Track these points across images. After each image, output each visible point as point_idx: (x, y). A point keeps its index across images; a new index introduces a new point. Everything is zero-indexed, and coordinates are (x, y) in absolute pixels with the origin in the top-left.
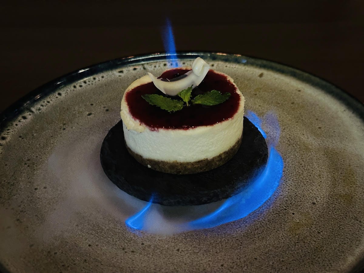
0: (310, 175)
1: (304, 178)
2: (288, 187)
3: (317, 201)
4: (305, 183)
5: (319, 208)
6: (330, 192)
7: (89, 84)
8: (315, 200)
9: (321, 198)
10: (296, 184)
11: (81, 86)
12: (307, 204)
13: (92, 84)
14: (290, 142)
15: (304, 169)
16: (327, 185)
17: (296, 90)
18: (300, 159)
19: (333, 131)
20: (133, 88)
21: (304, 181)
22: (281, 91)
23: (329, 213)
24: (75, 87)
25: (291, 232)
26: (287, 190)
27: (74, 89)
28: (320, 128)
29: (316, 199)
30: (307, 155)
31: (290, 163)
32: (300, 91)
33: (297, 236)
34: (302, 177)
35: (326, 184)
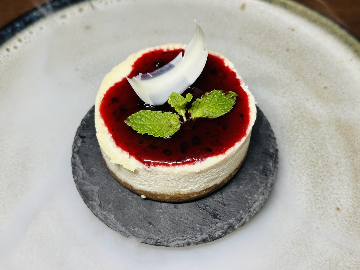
0: (326, 165)
1: (320, 171)
2: (304, 186)
3: (340, 205)
4: (323, 178)
5: (344, 214)
6: (353, 189)
7: (26, 43)
8: (338, 204)
9: (344, 199)
10: (313, 181)
11: (16, 48)
12: (330, 211)
13: (30, 42)
14: (294, 113)
15: (317, 155)
16: (348, 179)
17: (288, 29)
18: (310, 140)
19: (341, 92)
20: (105, 93)
21: (321, 175)
22: (270, 31)
23: (356, 222)
24: (8, 50)
25: (320, 256)
26: (304, 191)
27: (8, 53)
28: (325, 88)
29: (339, 201)
30: (317, 132)
31: (300, 147)
32: (293, 30)
33: (328, 263)
34: (318, 168)
35: (346, 177)
